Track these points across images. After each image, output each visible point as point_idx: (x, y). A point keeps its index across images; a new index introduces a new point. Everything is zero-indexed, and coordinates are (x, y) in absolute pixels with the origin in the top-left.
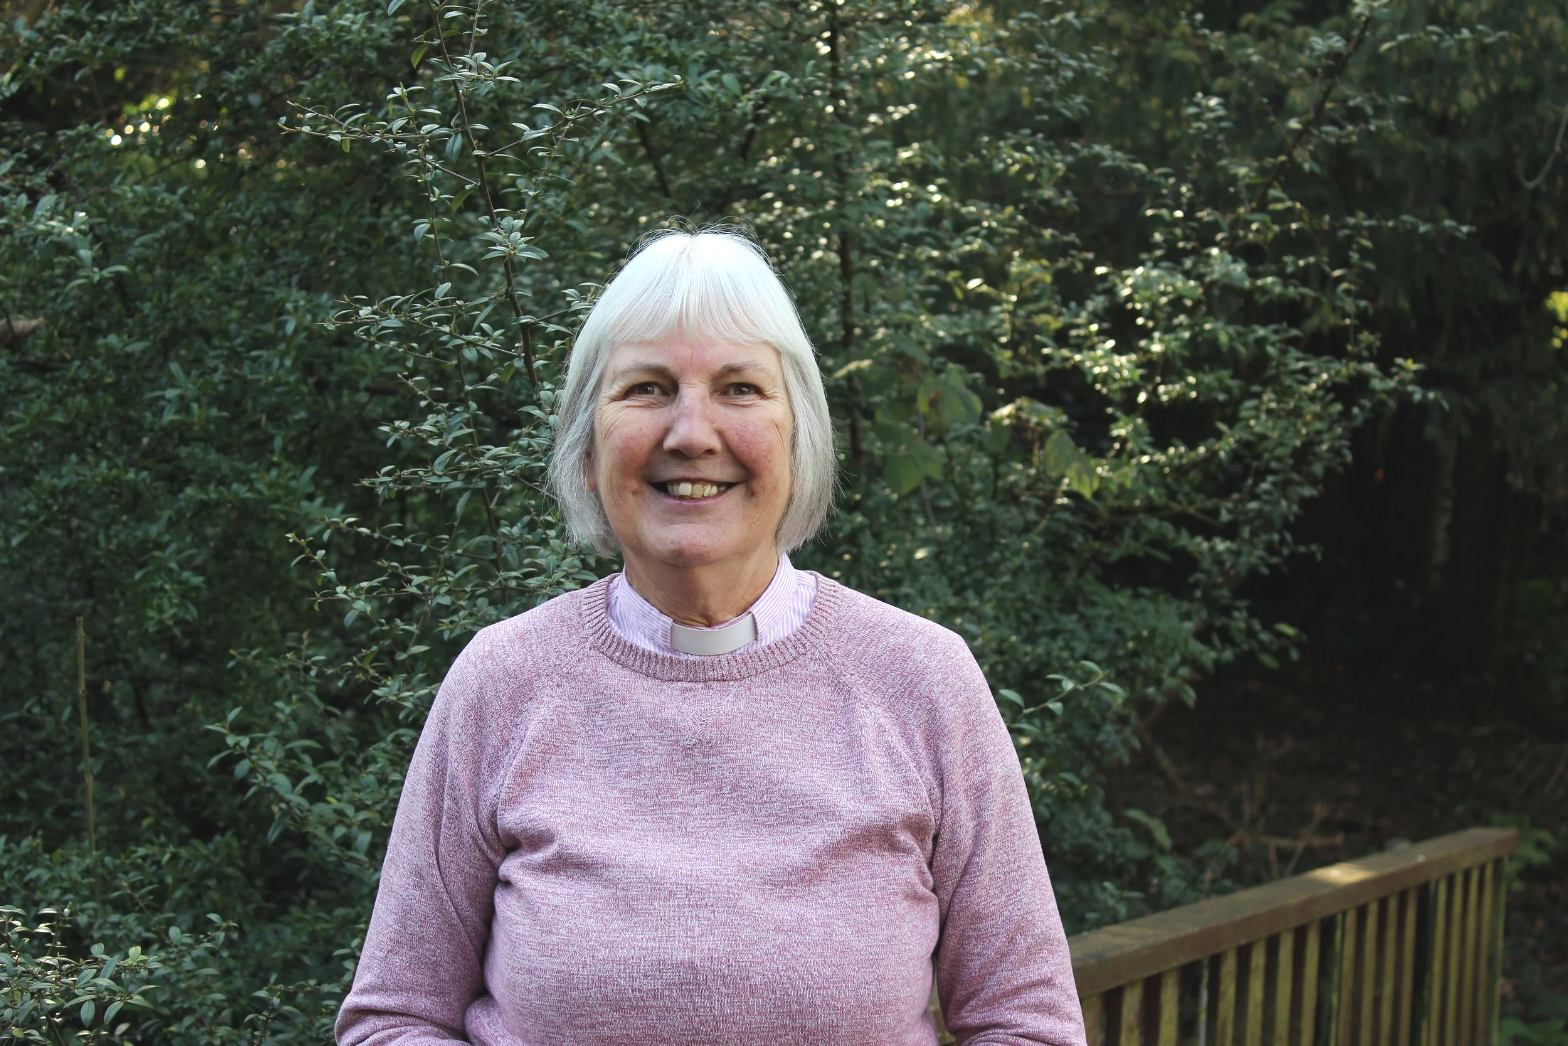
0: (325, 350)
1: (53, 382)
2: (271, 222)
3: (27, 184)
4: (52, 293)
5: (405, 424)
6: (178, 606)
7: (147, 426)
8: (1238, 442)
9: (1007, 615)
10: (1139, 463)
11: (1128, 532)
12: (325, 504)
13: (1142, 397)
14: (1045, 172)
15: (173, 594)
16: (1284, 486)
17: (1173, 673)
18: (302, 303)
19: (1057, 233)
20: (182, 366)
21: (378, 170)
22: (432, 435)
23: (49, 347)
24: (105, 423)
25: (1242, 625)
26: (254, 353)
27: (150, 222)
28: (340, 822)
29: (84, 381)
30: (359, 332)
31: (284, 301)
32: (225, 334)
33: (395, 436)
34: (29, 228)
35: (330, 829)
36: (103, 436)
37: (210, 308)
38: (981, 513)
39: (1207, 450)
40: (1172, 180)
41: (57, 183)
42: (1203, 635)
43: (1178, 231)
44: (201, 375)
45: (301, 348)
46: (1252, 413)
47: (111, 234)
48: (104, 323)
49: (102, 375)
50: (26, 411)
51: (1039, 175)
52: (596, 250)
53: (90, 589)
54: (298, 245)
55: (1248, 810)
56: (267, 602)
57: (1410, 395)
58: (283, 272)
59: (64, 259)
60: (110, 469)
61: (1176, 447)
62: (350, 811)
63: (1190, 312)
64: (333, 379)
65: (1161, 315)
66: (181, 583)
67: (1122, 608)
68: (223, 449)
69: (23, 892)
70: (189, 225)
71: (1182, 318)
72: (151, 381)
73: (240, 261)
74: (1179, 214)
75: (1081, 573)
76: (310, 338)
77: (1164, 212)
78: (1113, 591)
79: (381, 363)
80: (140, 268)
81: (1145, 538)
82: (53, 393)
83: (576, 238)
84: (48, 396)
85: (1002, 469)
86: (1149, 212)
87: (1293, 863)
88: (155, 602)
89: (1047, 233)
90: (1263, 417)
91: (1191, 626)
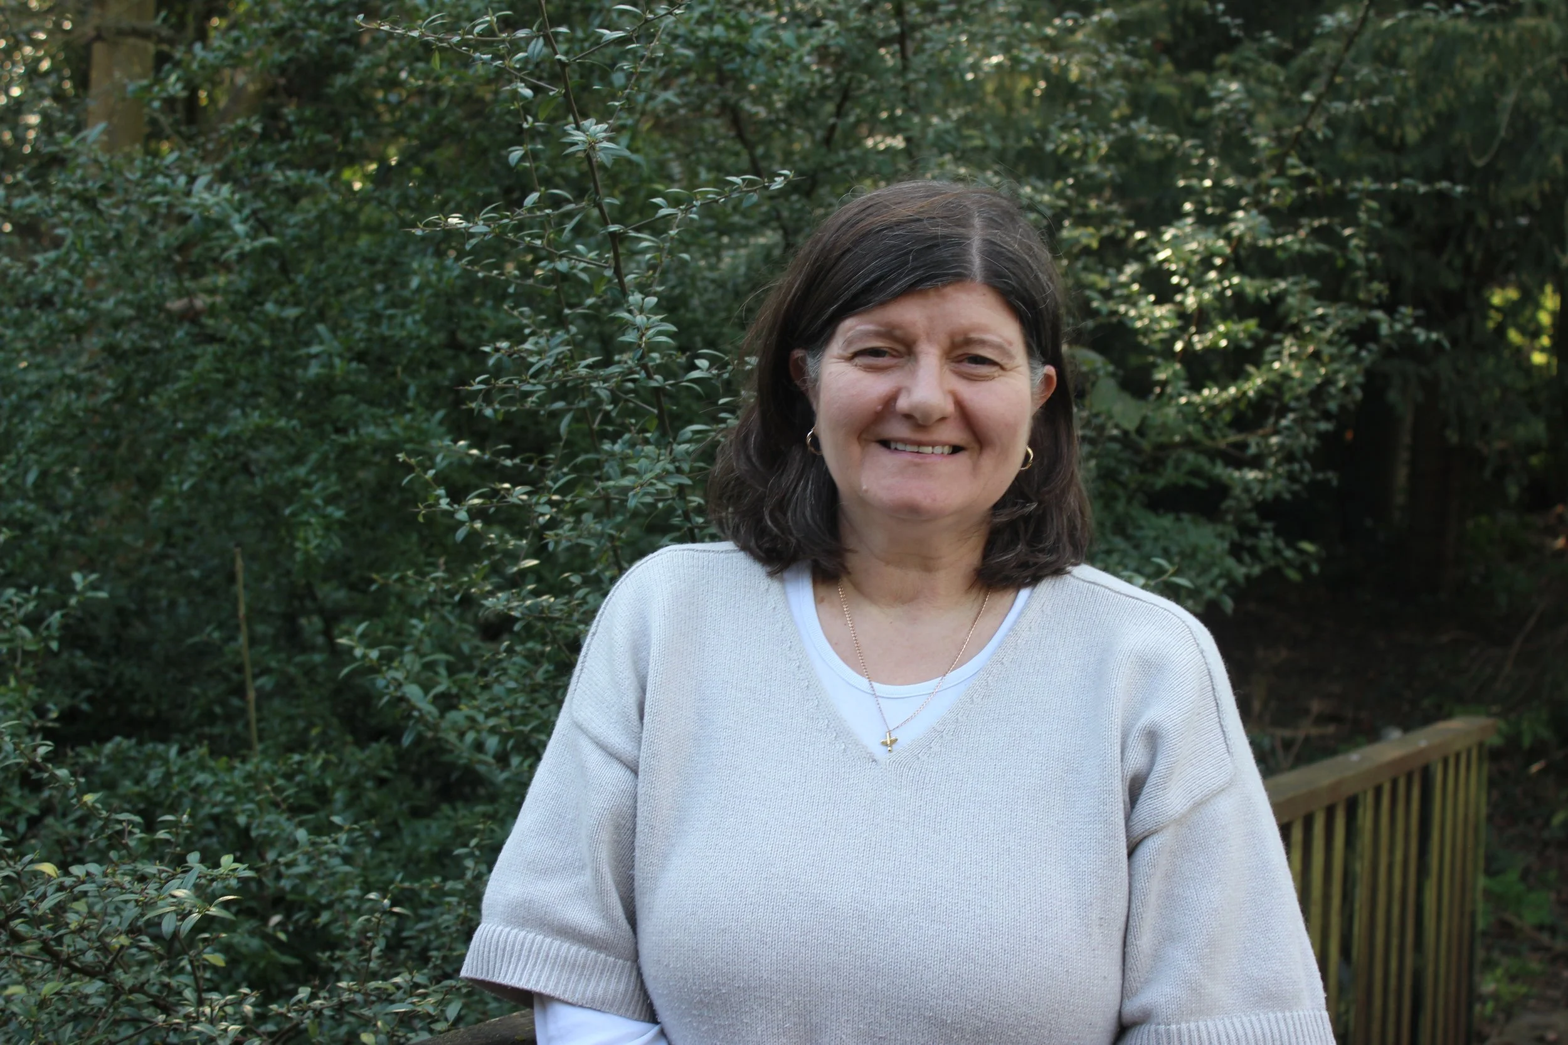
5: (504, 345)
6: (323, 538)
7: (298, 381)
8: (1264, 382)
10: (1178, 405)
11: (1170, 464)
13: (1179, 346)
14: (1091, 151)
15: (317, 527)
16: (1301, 421)
17: (1213, 585)
19: (1101, 203)
20: (329, 327)
22: (531, 353)
25: (1268, 544)
28: (471, 728)
29: (244, 344)
33: (497, 356)
34: (187, 203)
35: (462, 735)
39: (1237, 390)
40: (1200, 152)
42: (1236, 551)
43: (1207, 199)
44: (345, 335)
46: (1275, 357)
49: (260, 339)
51: (1085, 153)
57: (1415, 337)
60: (263, 417)
61: (1209, 389)
62: (480, 718)
63: (1220, 269)
65: (1193, 273)
66: (325, 517)
67: (1166, 530)
69: (191, 795)
71: (1212, 275)
74: (1208, 183)
75: (1129, 502)
77: (1194, 182)
78: (1157, 514)
81: (1184, 469)
86: (1181, 183)
87: (1295, 750)
88: (301, 534)
89: (1093, 204)
90: (1286, 359)
91: (1226, 545)
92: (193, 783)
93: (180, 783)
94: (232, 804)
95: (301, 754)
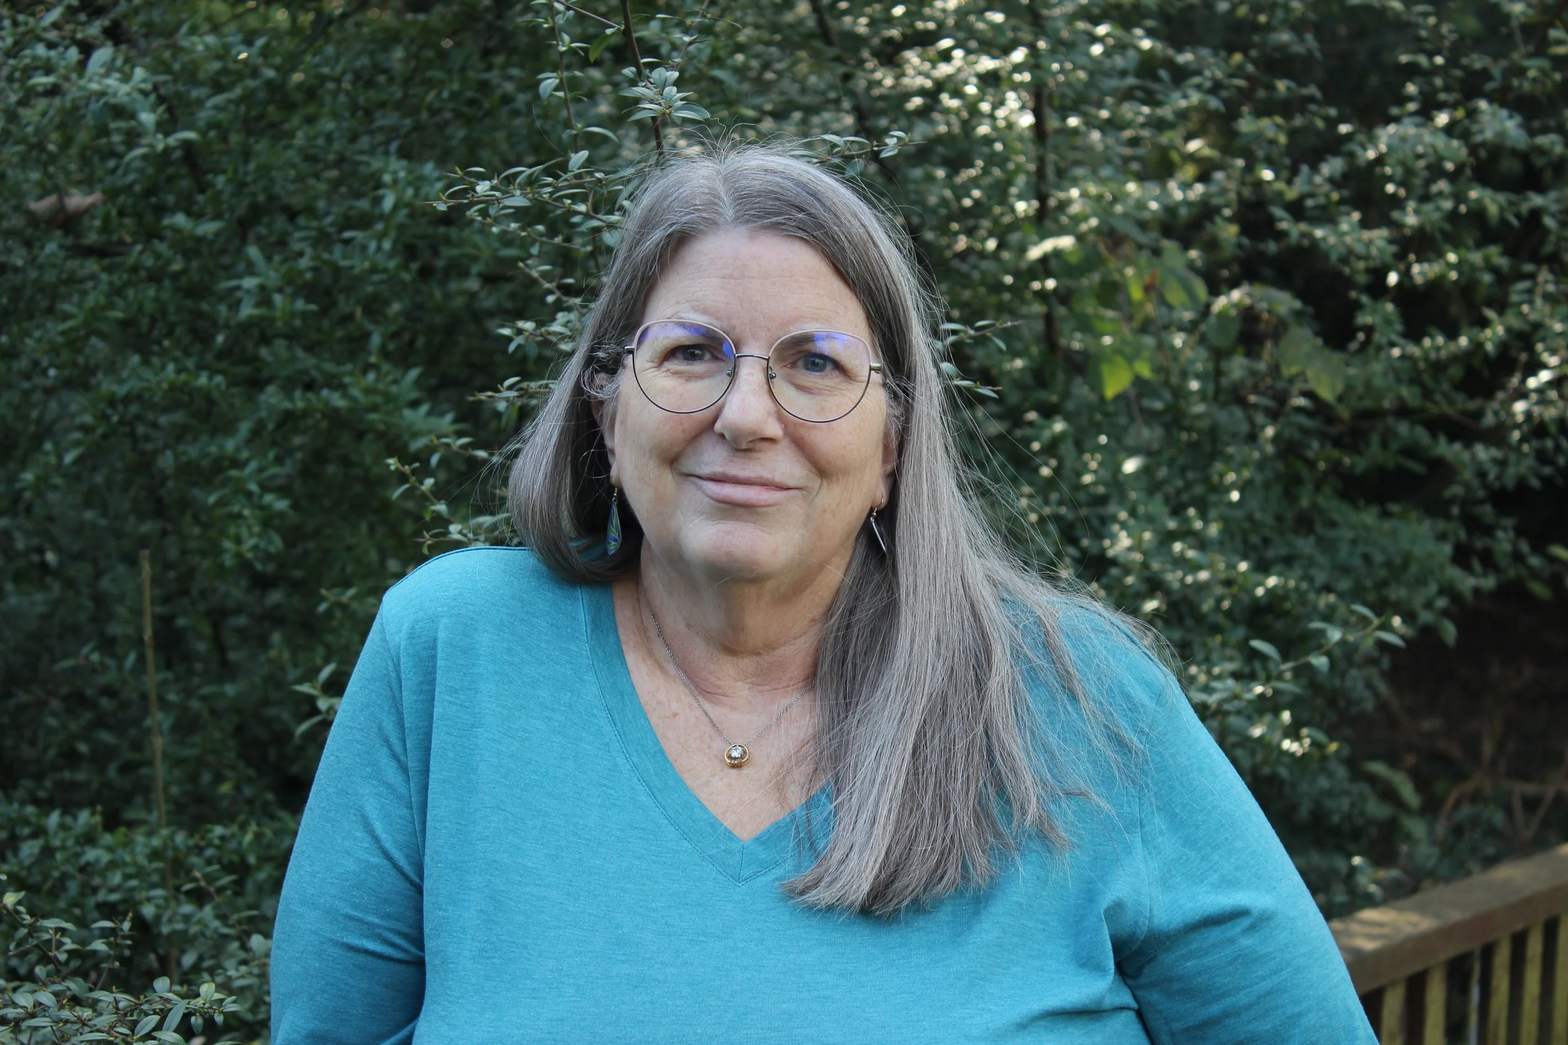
0: (430, 230)
1: (109, 269)
2: (363, 79)
3: (79, 36)
4: (112, 163)
5: (528, 325)
6: (260, 536)
7: (221, 322)
8: (1509, 330)
9: (1232, 538)
10: (1389, 359)
11: (1375, 439)
12: (430, 413)
13: (1393, 278)
15: (252, 521)
16: (1558, 382)
17: (1429, 605)
18: (402, 174)
19: (1292, 84)
20: (262, 250)
21: (490, 17)
22: (563, 337)
23: (105, 229)
24: (173, 318)
25: (1507, 547)
26: (347, 235)
27: (224, 80)
29: (148, 269)
30: (472, 213)
31: (381, 171)
32: (311, 211)
33: (519, 340)
34: (81, 88)
36: (170, 333)
37: (294, 182)
38: (1199, 417)
39: (1471, 340)
40: (1432, 20)
41: (115, 34)
42: (1462, 557)
43: (1438, 82)
44: (284, 261)
45: (401, 227)
46: (1525, 297)
47: (178, 95)
48: (171, 199)
49: (168, 262)
50: (80, 306)
52: (748, 107)
53: (159, 509)
54: (398, 106)
55: (1488, 748)
56: (364, 528)
58: (380, 138)
59: (123, 124)
60: (179, 372)
61: (1432, 338)
63: (1453, 177)
64: (440, 263)
65: (1417, 181)
66: (262, 508)
67: (1367, 528)
68: (310, 349)
69: (79, 877)
70: (269, 83)
71: (1442, 185)
72: (227, 268)
73: (329, 125)
74: (1439, 60)
75: (1318, 488)
76: (411, 216)
77: (1423, 60)
78: (1356, 507)
79: (496, 245)
80: (212, 134)
81: (1395, 445)
82: (111, 284)
83: (723, 91)
84: (104, 287)
85: (1224, 365)
86: (1404, 59)
87: (1541, 812)
88: (232, 530)
89: (1282, 86)
90: (1539, 302)
91: (1447, 549)
92: (83, 861)
93: (67, 860)
94: (133, 889)
95: (225, 826)
